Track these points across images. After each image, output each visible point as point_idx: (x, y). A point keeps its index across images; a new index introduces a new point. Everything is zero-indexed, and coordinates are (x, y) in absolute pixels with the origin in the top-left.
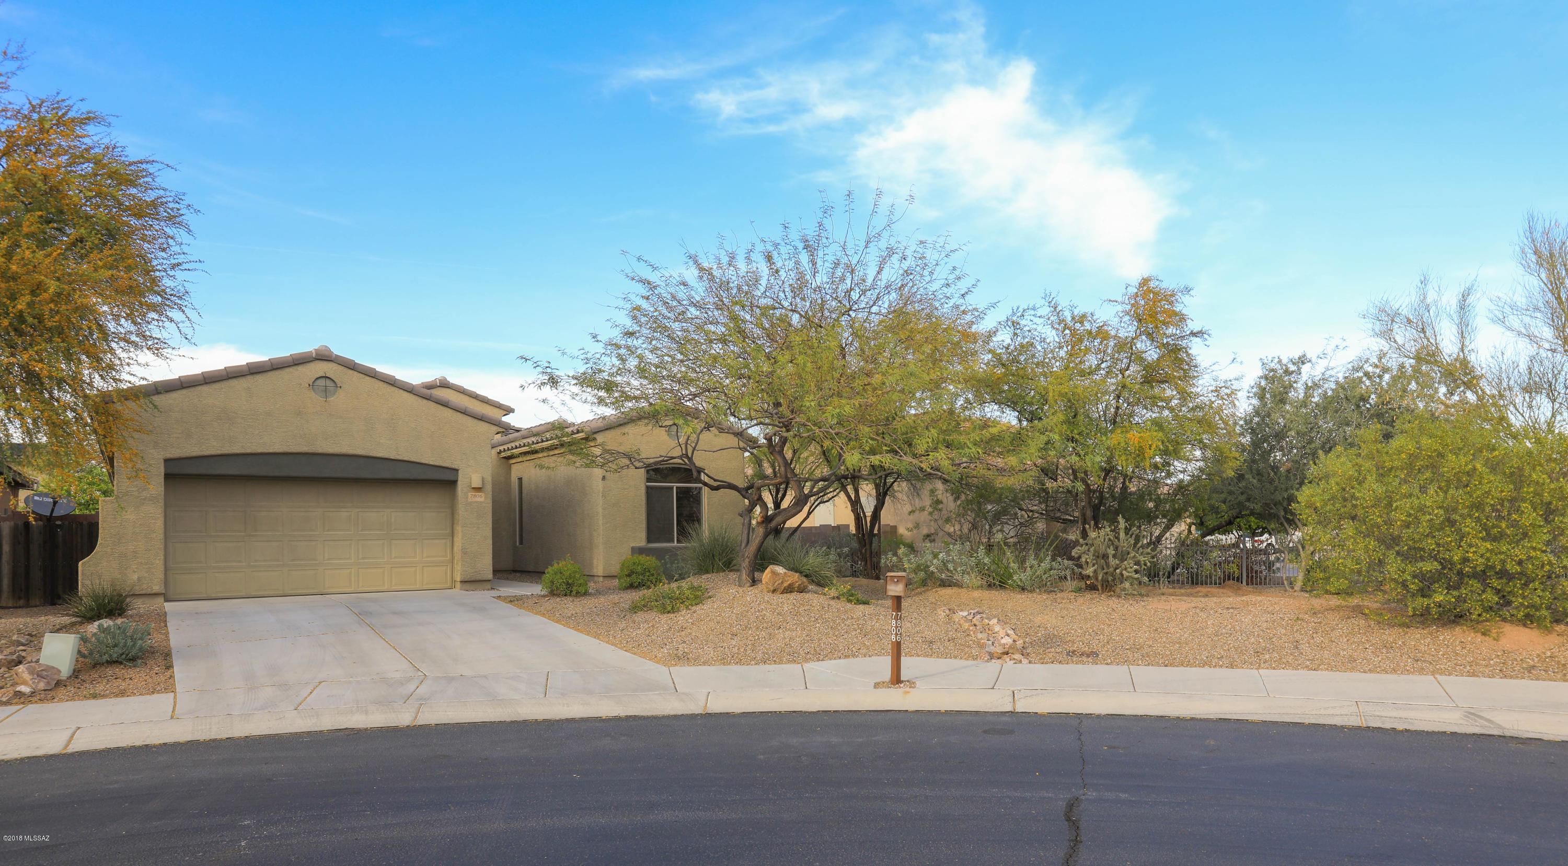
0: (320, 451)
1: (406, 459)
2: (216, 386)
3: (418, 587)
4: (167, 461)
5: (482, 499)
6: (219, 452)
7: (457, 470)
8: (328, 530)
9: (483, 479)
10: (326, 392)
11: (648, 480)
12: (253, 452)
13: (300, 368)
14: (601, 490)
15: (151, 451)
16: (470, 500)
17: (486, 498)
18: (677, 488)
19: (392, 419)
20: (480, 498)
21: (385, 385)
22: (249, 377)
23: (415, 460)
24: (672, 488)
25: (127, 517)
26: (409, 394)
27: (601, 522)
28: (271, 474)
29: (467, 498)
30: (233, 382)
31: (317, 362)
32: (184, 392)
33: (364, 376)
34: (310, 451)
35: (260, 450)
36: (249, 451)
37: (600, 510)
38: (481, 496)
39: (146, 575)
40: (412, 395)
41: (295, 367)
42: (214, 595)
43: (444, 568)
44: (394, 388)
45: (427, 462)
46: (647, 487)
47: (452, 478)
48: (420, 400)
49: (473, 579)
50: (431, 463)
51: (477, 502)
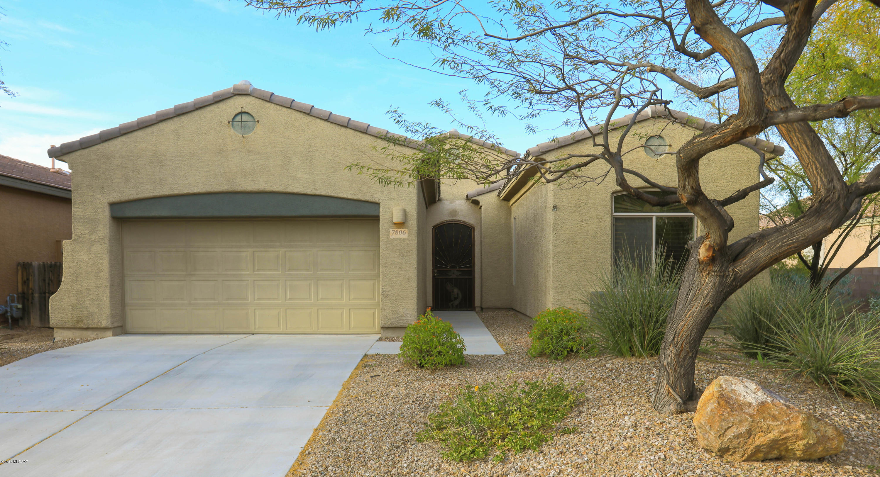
0: (239, 189)
1: (323, 193)
2: (149, 130)
3: (344, 330)
4: (112, 205)
5: (406, 236)
6: (152, 195)
7: (378, 204)
8: (258, 270)
9: (405, 212)
10: (244, 129)
11: (616, 210)
12: (181, 192)
13: (221, 105)
14: (552, 223)
15: (98, 196)
16: (391, 237)
17: (409, 235)
18: (657, 218)
19: (309, 151)
20: (403, 234)
21: (302, 116)
22: (176, 120)
23: (332, 195)
24: (651, 218)
25: (82, 257)
26: (326, 123)
27: (551, 262)
28: (198, 215)
29: (388, 234)
30: (163, 126)
31: (235, 97)
32: (123, 138)
33: (280, 108)
34: (230, 190)
35: (186, 191)
36: (176, 192)
37: (551, 247)
38: (404, 233)
39: (96, 310)
40: (329, 124)
41: (216, 106)
42: (163, 330)
43: (372, 311)
44: (310, 118)
45: (344, 196)
46: (616, 220)
47: (372, 213)
48: (337, 128)
49: (394, 325)
50: (350, 197)
51: (399, 239)
